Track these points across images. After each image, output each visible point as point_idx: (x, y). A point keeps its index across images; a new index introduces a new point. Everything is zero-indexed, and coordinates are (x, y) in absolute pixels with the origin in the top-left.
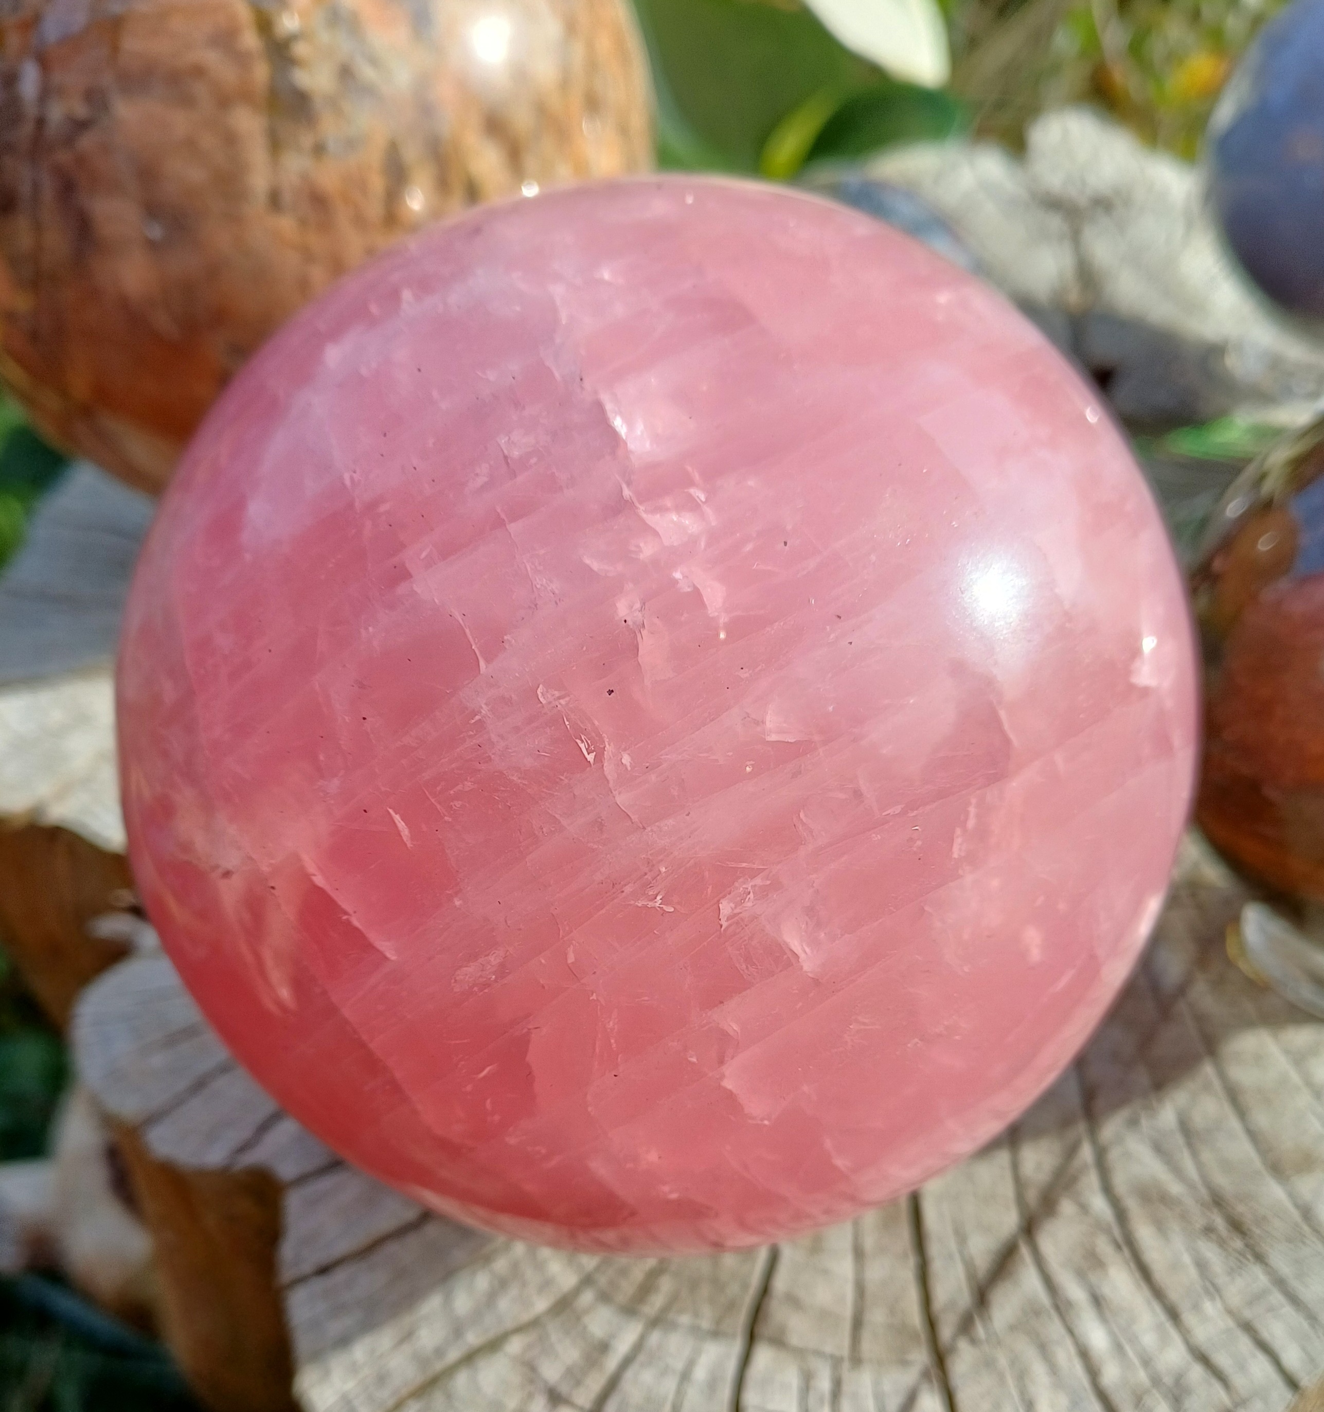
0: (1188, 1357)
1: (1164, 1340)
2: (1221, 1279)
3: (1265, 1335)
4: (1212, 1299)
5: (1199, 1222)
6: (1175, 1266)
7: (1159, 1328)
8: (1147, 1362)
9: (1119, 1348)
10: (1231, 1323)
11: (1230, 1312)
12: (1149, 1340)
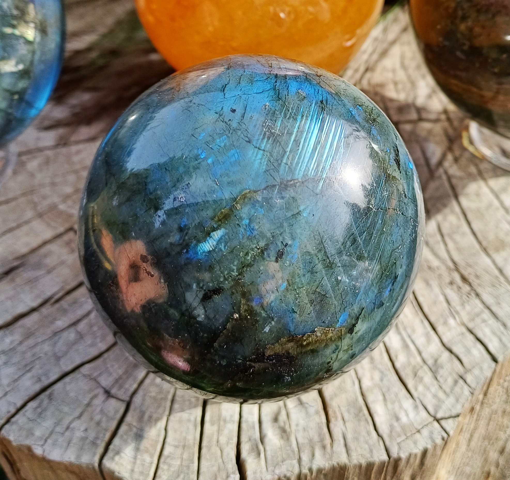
0: (442, 348)
1: (429, 340)
2: (458, 308)
3: (480, 335)
4: (455, 318)
5: (448, 280)
6: (435, 303)
7: (427, 335)
8: (420, 353)
9: (406, 346)
10: (464, 330)
11: (464, 324)
12: (420, 341)
